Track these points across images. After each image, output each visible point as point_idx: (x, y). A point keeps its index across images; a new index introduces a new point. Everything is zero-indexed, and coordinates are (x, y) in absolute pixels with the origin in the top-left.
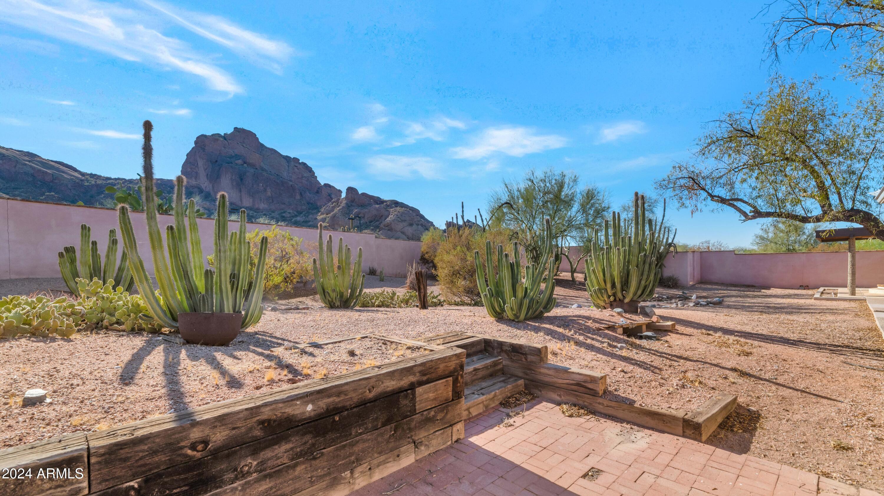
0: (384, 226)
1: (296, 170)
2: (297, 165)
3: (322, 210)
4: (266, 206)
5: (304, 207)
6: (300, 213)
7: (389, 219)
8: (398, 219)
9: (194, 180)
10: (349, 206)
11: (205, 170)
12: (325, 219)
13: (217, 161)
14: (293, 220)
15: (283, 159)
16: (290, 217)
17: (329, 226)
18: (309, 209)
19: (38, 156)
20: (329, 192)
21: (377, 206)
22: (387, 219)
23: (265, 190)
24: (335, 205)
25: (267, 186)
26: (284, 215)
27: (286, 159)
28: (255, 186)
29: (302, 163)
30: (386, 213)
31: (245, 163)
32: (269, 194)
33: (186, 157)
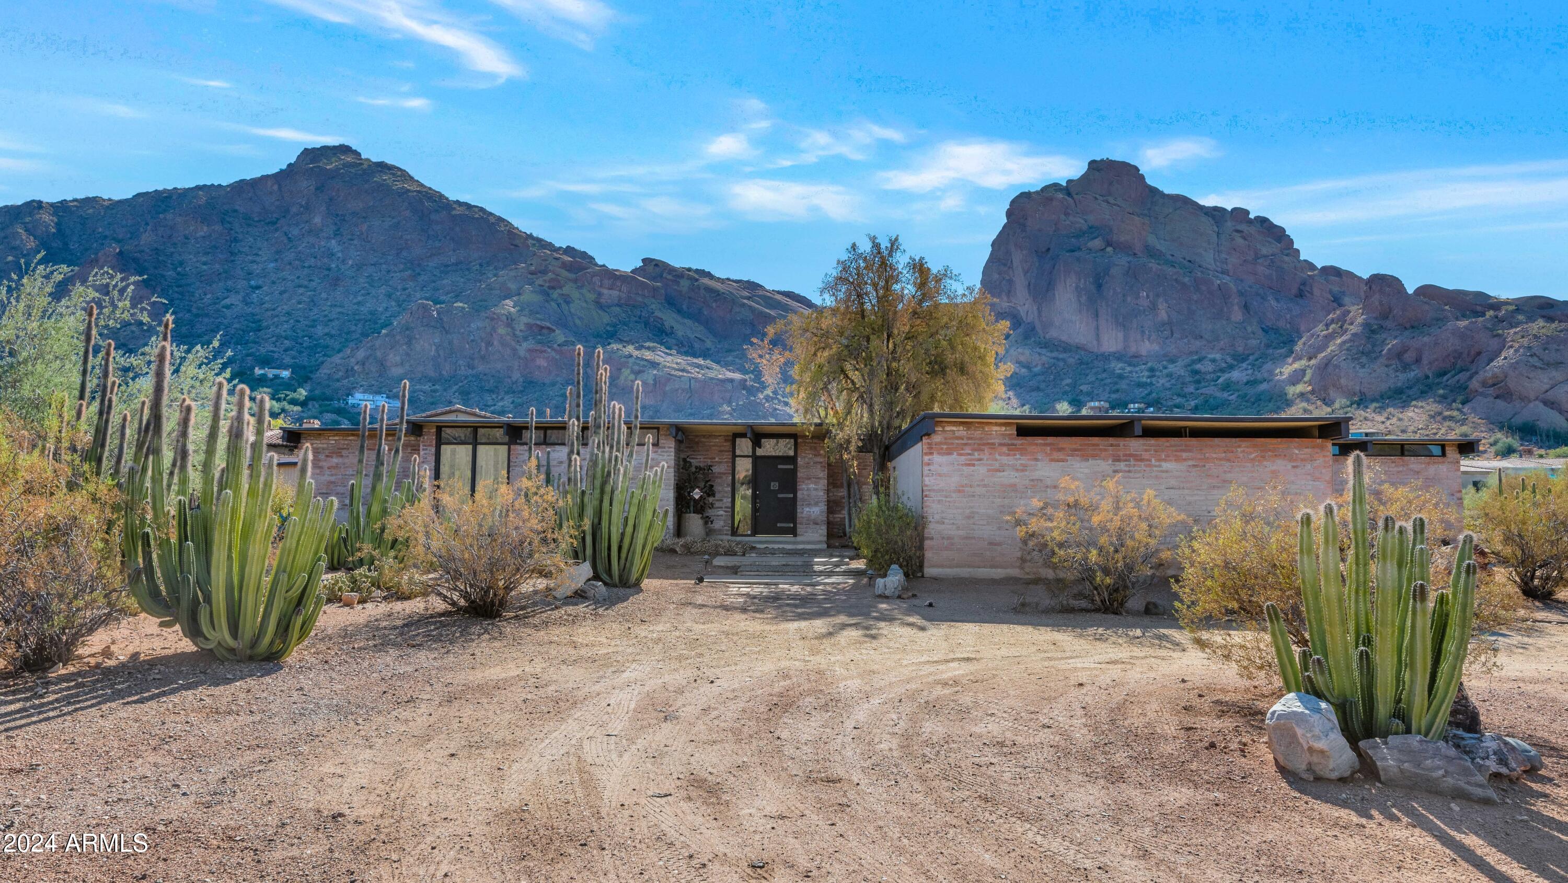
0: (1484, 384)
1: (1239, 241)
2: (1243, 227)
3: (1298, 347)
4: (1156, 347)
5: (1254, 342)
6: (1241, 358)
7: (1499, 362)
8: (1534, 361)
9: (1005, 299)
10: (1373, 332)
11: (1026, 272)
12: (1303, 371)
13: (1049, 249)
14: (1221, 380)
15: (1204, 219)
16: (1214, 372)
17: (1313, 392)
18: (1268, 346)
19: (761, 286)
20: (1336, 289)
21: (1463, 323)
22: (1494, 363)
23: (1154, 307)
24: (1334, 332)
25: (1158, 296)
26: (1198, 366)
27: (1213, 217)
28: (1129, 299)
29: (1257, 218)
30: (1494, 343)
31: (1109, 244)
32: (1163, 315)
33: (990, 249)
